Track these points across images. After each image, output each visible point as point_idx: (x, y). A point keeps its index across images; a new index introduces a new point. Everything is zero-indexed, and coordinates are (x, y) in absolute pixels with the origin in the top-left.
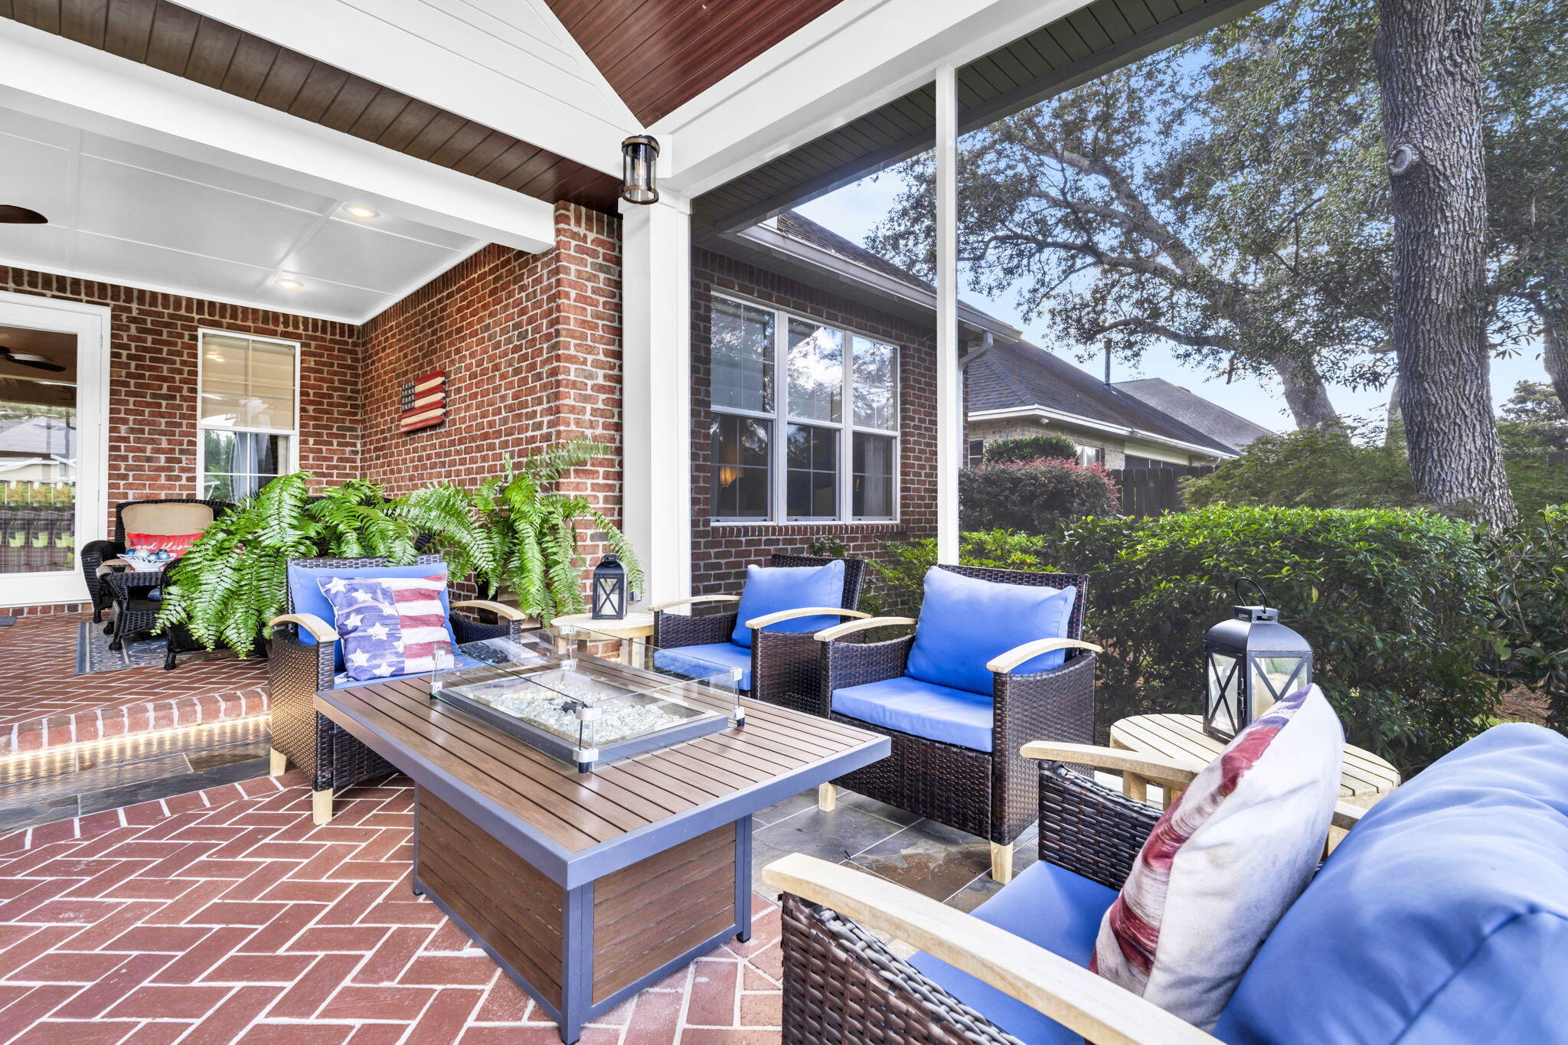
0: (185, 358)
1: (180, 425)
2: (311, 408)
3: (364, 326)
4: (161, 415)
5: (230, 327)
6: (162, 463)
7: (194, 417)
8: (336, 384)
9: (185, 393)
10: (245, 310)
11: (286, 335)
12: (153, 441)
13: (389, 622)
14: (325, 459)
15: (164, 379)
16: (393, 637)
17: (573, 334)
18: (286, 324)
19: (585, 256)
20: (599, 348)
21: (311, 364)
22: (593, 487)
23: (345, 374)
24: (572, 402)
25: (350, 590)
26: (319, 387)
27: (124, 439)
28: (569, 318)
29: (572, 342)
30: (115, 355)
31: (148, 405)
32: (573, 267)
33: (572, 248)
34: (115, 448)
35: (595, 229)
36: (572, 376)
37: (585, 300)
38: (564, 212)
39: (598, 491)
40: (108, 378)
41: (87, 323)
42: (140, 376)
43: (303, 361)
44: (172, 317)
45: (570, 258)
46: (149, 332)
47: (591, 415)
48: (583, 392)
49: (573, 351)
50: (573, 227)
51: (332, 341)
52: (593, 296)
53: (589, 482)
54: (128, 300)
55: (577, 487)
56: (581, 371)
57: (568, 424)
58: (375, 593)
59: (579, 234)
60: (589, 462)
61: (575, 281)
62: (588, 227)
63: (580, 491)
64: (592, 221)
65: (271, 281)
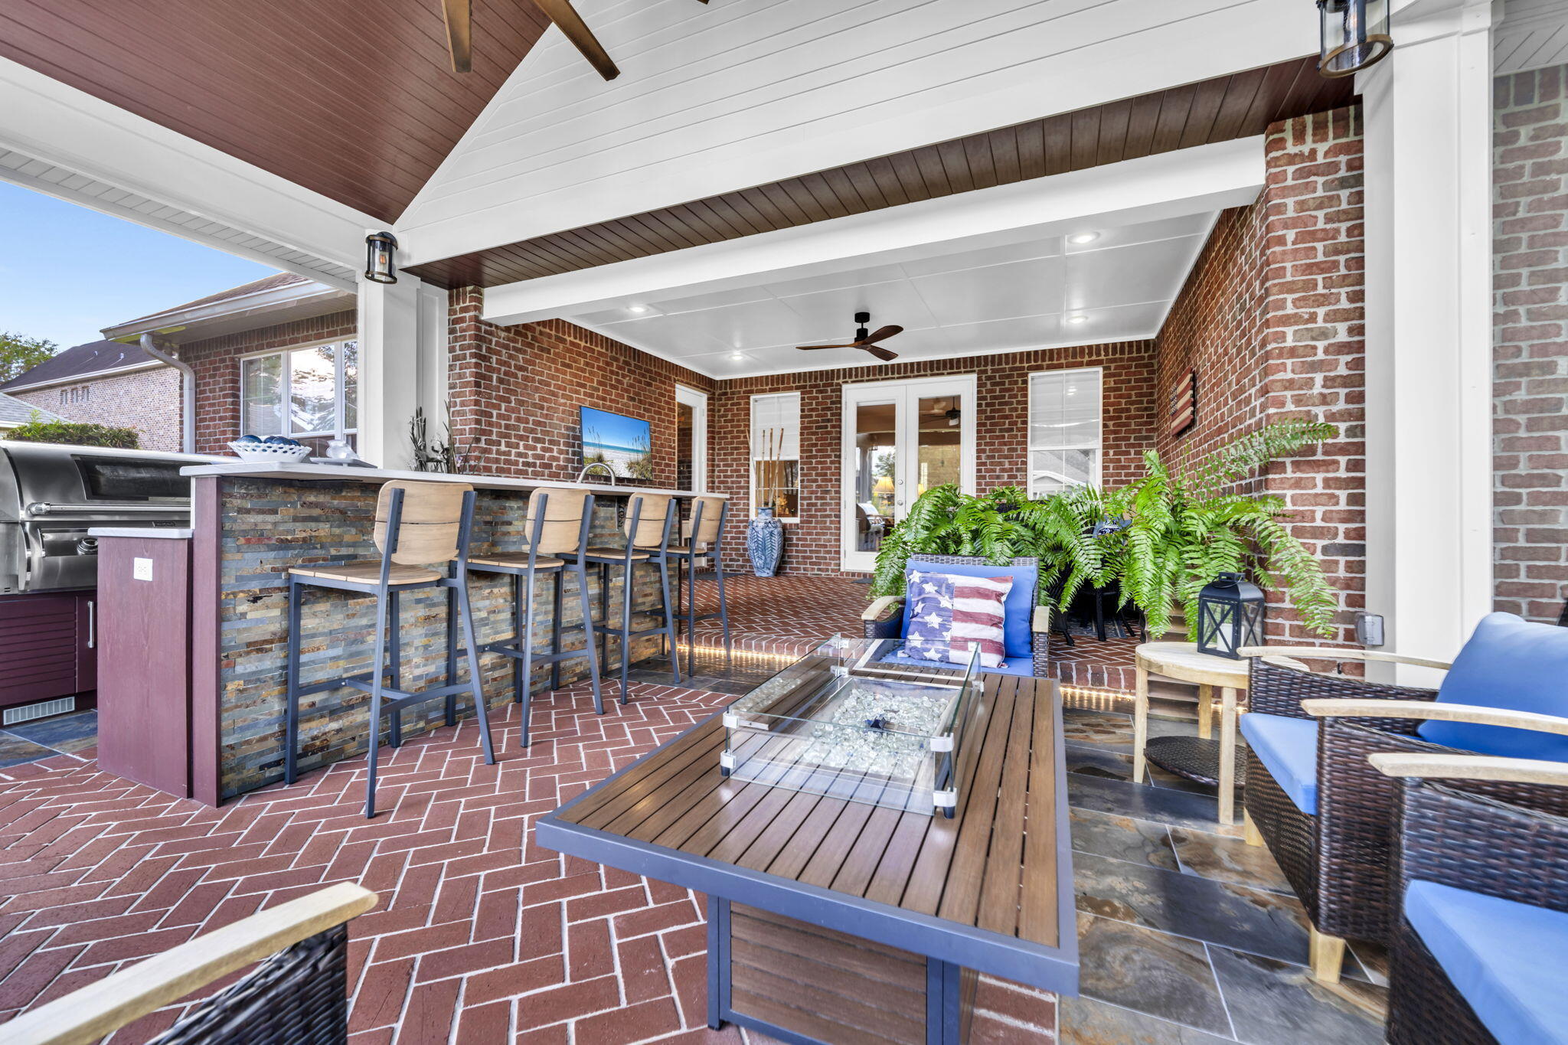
1: (1016, 450)
2: (1111, 423)
3: (1157, 337)
4: (1005, 444)
5: (1049, 368)
6: (1006, 480)
7: (1025, 443)
8: (1134, 398)
9: (1019, 425)
11: (1090, 364)
12: (1000, 464)
13: (943, 613)
14: (1124, 467)
15: (1006, 417)
16: (944, 627)
17: (1289, 288)
18: (1090, 354)
19: (1313, 178)
20: (1339, 293)
21: (1112, 384)
22: (1327, 483)
23: (1141, 388)
24: (1289, 375)
25: (922, 582)
26: (1119, 403)
27: (984, 464)
28: (1284, 268)
29: (1290, 297)
30: (979, 405)
31: (997, 437)
32: (1290, 202)
33: (1290, 176)
34: (979, 471)
35: (1331, 135)
36: (1290, 342)
37: (1313, 236)
38: (1276, 136)
39: (1336, 488)
40: (975, 422)
41: (964, 387)
42: (993, 418)
43: (1104, 383)
44: (1011, 369)
45: (1286, 192)
46: (998, 384)
47: (1324, 386)
48: (1309, 359)
49: (1290, 309)
50: (1291, 148)
51: (1130, 359)
52: (1328, 226)
53: (1319, 477)
54: (986, 365)
55: (1298, 484)
56: (1305, 333)
57: (1283, 404)
58: (940, 586)
59: (1302, 154)
60: (1320, 450)
61: (1293, 218)
62: (1318, 138)
63: (1302, 488)
64: (1326, 127)
65: (1064, 322)
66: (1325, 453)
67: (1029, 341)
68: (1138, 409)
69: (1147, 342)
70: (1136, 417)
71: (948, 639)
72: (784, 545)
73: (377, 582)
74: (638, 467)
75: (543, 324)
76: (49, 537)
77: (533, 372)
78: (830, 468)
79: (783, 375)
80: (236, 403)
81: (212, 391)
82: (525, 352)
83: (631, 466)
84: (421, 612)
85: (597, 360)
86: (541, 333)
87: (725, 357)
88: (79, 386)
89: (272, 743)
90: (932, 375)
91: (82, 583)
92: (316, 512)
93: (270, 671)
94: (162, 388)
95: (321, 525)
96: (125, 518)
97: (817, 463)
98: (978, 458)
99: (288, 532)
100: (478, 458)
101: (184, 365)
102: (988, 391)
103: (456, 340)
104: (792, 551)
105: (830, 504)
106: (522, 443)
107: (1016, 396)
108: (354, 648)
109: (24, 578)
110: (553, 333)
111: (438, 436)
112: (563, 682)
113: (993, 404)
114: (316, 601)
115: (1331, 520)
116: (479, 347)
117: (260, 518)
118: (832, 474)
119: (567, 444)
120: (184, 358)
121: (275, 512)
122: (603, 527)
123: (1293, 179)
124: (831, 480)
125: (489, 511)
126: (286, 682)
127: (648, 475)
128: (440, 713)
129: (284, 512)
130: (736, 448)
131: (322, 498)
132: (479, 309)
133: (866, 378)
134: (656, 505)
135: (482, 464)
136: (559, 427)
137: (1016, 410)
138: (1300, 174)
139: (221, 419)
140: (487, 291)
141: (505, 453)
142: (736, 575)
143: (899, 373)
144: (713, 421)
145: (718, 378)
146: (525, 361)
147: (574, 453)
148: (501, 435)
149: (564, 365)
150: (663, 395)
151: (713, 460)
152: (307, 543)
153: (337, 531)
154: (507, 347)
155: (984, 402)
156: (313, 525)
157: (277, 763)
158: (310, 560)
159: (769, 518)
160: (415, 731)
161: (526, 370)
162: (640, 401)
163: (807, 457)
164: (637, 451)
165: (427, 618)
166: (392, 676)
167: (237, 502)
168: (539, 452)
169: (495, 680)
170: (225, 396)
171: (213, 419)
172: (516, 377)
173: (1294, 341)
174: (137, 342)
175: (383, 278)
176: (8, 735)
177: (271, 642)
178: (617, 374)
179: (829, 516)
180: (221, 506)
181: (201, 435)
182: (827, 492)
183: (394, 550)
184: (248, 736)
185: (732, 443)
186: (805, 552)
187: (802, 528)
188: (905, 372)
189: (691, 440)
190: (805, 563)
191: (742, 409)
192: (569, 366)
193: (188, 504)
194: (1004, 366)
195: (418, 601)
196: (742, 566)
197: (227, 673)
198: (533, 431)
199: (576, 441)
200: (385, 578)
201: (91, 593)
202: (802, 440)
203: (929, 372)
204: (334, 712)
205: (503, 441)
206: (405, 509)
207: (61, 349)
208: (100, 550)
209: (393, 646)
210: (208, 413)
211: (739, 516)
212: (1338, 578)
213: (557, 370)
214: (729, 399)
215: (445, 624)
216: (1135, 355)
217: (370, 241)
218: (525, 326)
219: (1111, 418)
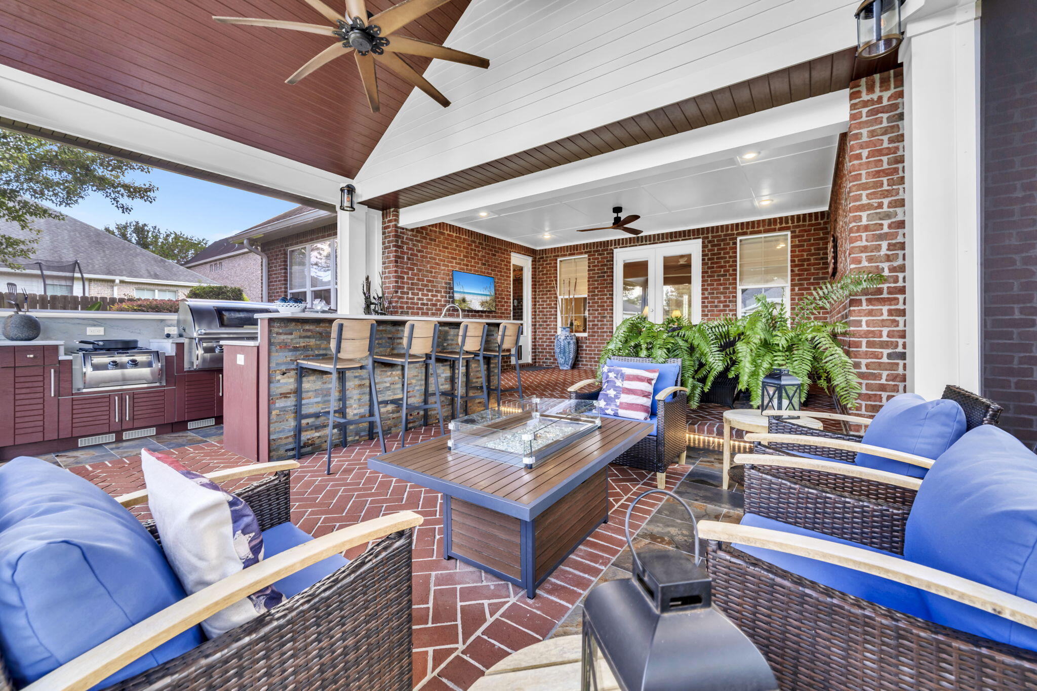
0: (731, 254)
1: (729, 288)
2: (797, 269)
3: (827, 210)
4: (721, 285)
5: (752, 233)
6: (722, 308)
7: (736, 284)
8: (813, 251)
9: (731, 272)
10: (759, 221)
11: (781, 229)
12: (718, 298)
13: (617, 389)
15: (722, 267)
17: (864, 187)
18: (781, 223)
19: (880, 115)
20: (899, 189)
21: (797, 243)
22: (890, 313)
23: (819, 244)
24: (864, 243)
25: (609, 372)
26: (802, 255)
27: (707, 298)
28: (860, 174)
29: (864, 193)
30: (703, 260)
31: (716, 280)
32: (865, 131)
33: (864, 115)
34: (703, 302)
35: (892, 86)
36: (864, 222)
37: (880, 152)
38: (854, 90)
39: (896, 316)
40: (701, 271)
41: (694, 248)
42: (713, 267)
43: (792, 242)
44: (725, 235)
45: (861, 125)
46: (715, 245)
47: (888, 250)
48: (878, 232)
49: (865, 201)
50: (865, 97)
51: (810, 225)
52: (891, 146)
53: (885, 309)
54: (708, 233)
55: (870, 313)
56: (875, 215)
57: (860, 262)
58: (617, 374)
59: (872, 100)
60: (885, 291)
61: (866, 142)
62: (884, 88)
63: (873, 316)
64: (889, 81)
65: (756, 203)
66: (889, 293)
67: (737, 216)
68: (816, 259)
69: (823, 213)
70: (814, 264)
71: (618, 404)
72: (578, 350)
73: (332, 367)
74: (487, 305)
75: (432, 226)
76: (205, 345)
77: (427, 253)
78: (606, 302)
79: (577, 245)
80: (286, 273)
81: (275, 267)
82: (422, 242)
83: (482, 304)
84: (357, 382)
85: (463, 243)
86: (431, 230)
87: (540, 236)
88: (218, 262)
89: (290, 440)
90: (671, 241)
91: (216, 366)
92: (309, 334)
93: (289, 407)
94: (254, 262)
95: (311, 340)
96: (235, 336)
97: (598, 299)
98: (703, 294)
99: (297, 343)
100: (397, 302)
101: (263, 254)
102: (709, 251)
103: (385, 238)
104: (582, 354)
105: (606, 325)
106: (420, 293)
107: (728, 253)
108: (326, 398)
109: (196, 363)
110: (438, 230)
111: (376, 290)
112: (430, 422)
113: (713, 259)
114: (309, 375)
115: (893, 337)
116: (397, 241)
117: (285, 337)
118: (608, 306)
119: (446, 292)
120: (263, 250)
121: (291, 334)
122: (452, 340)
123: (867, 117)
124: (607, 310)
125: (390, 332)
126: (296, 412)
127: (493, 309)
128: (366, 433)
129: (296, 334)
130: (549, 291)
131: (312, 327)
132: (397, 220)
133: (628, 245)
134: (475, 328)
135: (399, 305)
136: (441, 284)
137: (728, 262)
138: (870, 113)
139: (279, 281)
140: (401, 210)
141: (411, 299)
142: (548, 368)
143: (650, 241)
144: (535, 275)
145: (538, 248)
146: (422, 247)
147: (450, 297)
148: (409, 289)
149: (444, 247)
150: (504, 261)
151: (535, 298)
152: (305, 348)
153: (318, 342)
154: (411, 240)
155: (706, 258)
156: (308, 340)
157: (293, 449)
158: (307, 356)
159: (568, 334)
160: (355, 440)
161: (423, 252)
162: (489, 265)
163: (592, 295)
164: (486, 295)
165: (360, 385)
166: (342, 412)
167: (276, 330)
168: (430, 297)
169: (393, 418)
170: (281, 269)
171: (276, 281)
172: (417, 256)
173: (867, 221)
174: (243, 243)
175: (348, 209)
176: (190, 433)
177: (290, 393)
178: (475, 250)
179: (606, 332)
180: (270, 332)
181: (271, 289)
182: (604, 317)
183: (339, 352)
184: (282, 435)
185: (546, 288)
186: (591, 354)
187: (589, 340)
188: (654, 240)
189: (522, 286)
190: (591, 362)
191: (552, 267)
192: (447, 248)
193: (257, 329)
194: (720, 233)
195: (356, 377)
196: (553, 363)
197: (272, 406)
198: (426, 286)
199: (450, 290)
200: (335, 365)
201: (221, 371)
202: (589, 285)
203: (670, 239)
204: (317, 428)
205: (410, 292)
206: (344, 333)
207: (210, 243)
208: (225, 351)
209: (343, 398)
210: (274, 278)
211: (551, 332)
212: (898, 375)
213: (440, 251)
214: (544, 261)
215: (368, 389)
216: (813, 222)
217: (342, 190)
218: (422, 228)
219: (796, 266)
